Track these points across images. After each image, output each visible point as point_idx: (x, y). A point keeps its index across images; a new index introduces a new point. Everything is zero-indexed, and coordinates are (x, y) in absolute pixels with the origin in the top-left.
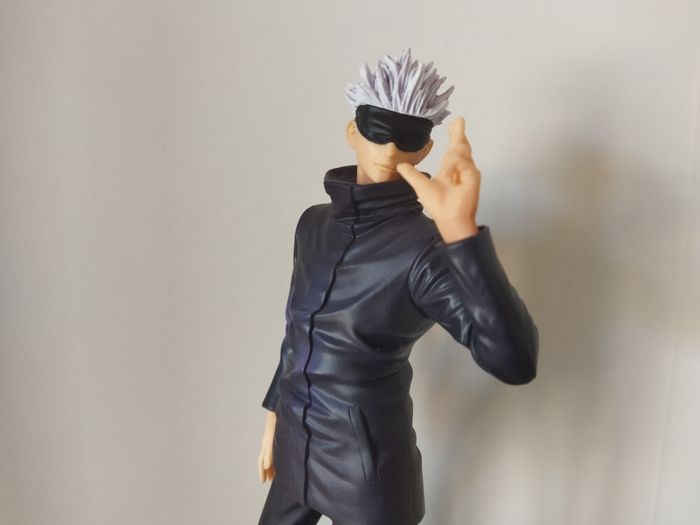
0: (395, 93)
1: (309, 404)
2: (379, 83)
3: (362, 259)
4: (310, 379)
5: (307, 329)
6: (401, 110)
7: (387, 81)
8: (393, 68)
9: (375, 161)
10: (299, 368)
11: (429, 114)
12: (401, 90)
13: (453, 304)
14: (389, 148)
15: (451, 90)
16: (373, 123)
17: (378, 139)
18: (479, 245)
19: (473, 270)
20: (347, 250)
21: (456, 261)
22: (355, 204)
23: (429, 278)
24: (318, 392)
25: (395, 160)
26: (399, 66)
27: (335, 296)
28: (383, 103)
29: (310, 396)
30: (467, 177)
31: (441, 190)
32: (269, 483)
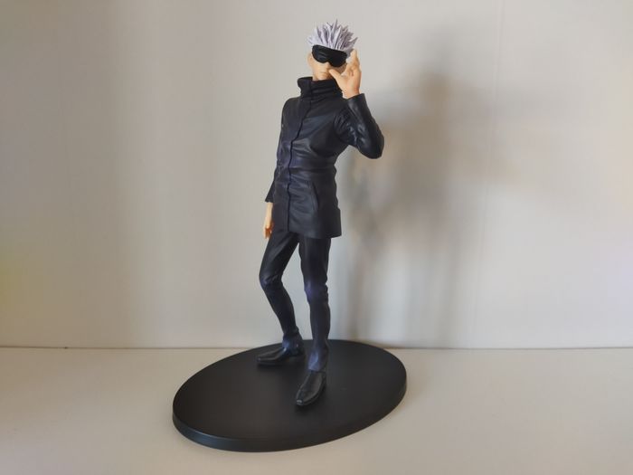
0: (329, 39)
1: (290, 182)
2: (323, 35)
3: (314, 116)
4: (290, 171)
5: (289, 147)
6: (332, 48)
7: (326, 34)
8: (329, 28)
9: (320, 71)
10: (286, 166)
11: (345, 50)
12: (332, 38)
13: (352, 129)
14: (327, 64)
15: (356, 39)
16: (320, 54)
17: (322, 61)
18: (360, 99)
19: (356, 109)
20: (308, 112)
21: (351, 105)
22: (311, 91)
23: (342, 121)
24: (294, 176)
25: (328, 69)
26: (332, 27)
27: (301, 133)
28: (324, 44)
29: (291, 179)
30: (355, 72)
31: (346, 79)
32: (268, 239)
